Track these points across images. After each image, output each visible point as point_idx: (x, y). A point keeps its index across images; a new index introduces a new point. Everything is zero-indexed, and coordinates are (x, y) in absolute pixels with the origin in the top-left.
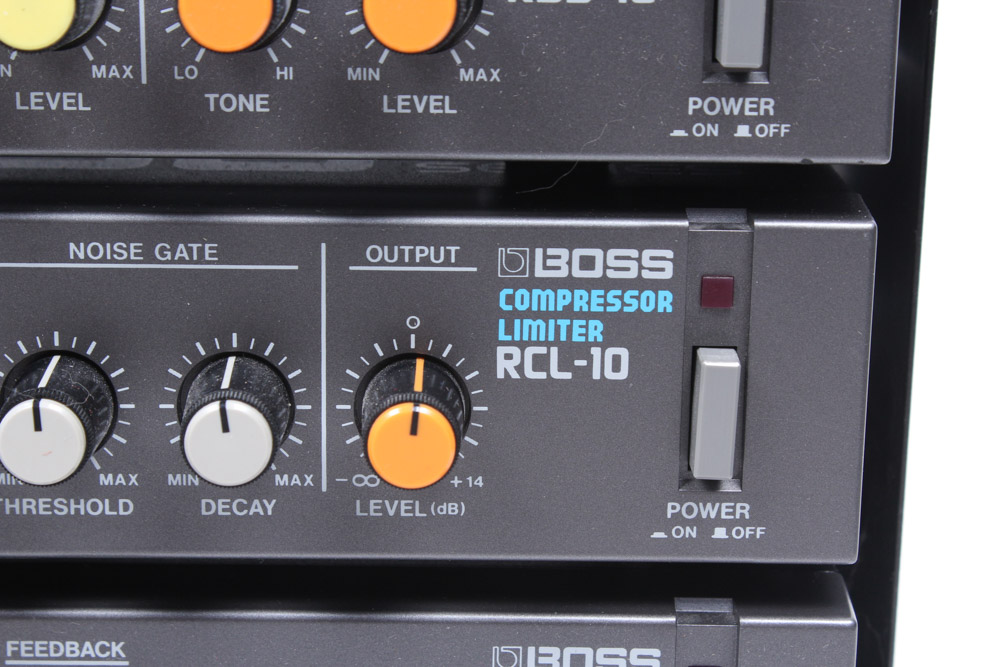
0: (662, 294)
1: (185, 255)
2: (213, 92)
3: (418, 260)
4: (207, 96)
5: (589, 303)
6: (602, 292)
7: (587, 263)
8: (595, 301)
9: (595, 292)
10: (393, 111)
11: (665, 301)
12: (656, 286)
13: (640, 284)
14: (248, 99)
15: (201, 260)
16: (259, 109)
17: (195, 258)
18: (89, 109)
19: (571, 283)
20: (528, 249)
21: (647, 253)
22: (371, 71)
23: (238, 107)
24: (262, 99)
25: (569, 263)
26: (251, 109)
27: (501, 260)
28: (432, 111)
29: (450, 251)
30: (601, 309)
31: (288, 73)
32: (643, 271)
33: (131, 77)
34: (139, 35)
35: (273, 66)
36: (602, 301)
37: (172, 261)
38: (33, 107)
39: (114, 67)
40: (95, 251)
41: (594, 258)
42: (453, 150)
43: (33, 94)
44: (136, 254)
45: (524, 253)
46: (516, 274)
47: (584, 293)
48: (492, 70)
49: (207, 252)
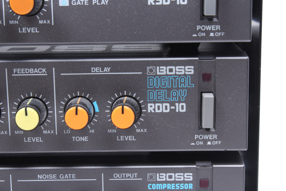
0: (190, 184)
1: (67, 177)
2: (74, 136)
3: (127, 177)
4: (72, 137)
5: (171, 187)
6: (174, 184)
7: (170, 177)
8: (173, 186)
9: (173, 184)
10: (120, 140)
11: (191, 186)
12: (188, 182)
13: (184, 182)
14: (83, 138)
15: (71, 178)
16: (86, 140)
17: (70, 178)
18: (43, 141)
19: (166, 182)
20: (155, 174)
21: (186, 174)
22: (114, 130)
23: (80, 140)
24: (86, 138)
25: (166, 177)
26: (84, 140)
27: (148, 177)
28: (130, 140)
29: (135, 175)
30: (174, 189)
31: (93, 131)
32: (185, 179)
33: (53, 133)
34: (55, 123)
35: (89, 130)
36: (174, 186)
37: (64, 179)
38: (29, 141)
39: (49, 131)
40: (44, 177)
41: (172, 176)
42: (135, 149)
43: (28, 138)
44: (55, 177)
45: (154, 175)
46: (152, 180)
47: (170, 185)
48: (145, 129)
49: (73, 176)
